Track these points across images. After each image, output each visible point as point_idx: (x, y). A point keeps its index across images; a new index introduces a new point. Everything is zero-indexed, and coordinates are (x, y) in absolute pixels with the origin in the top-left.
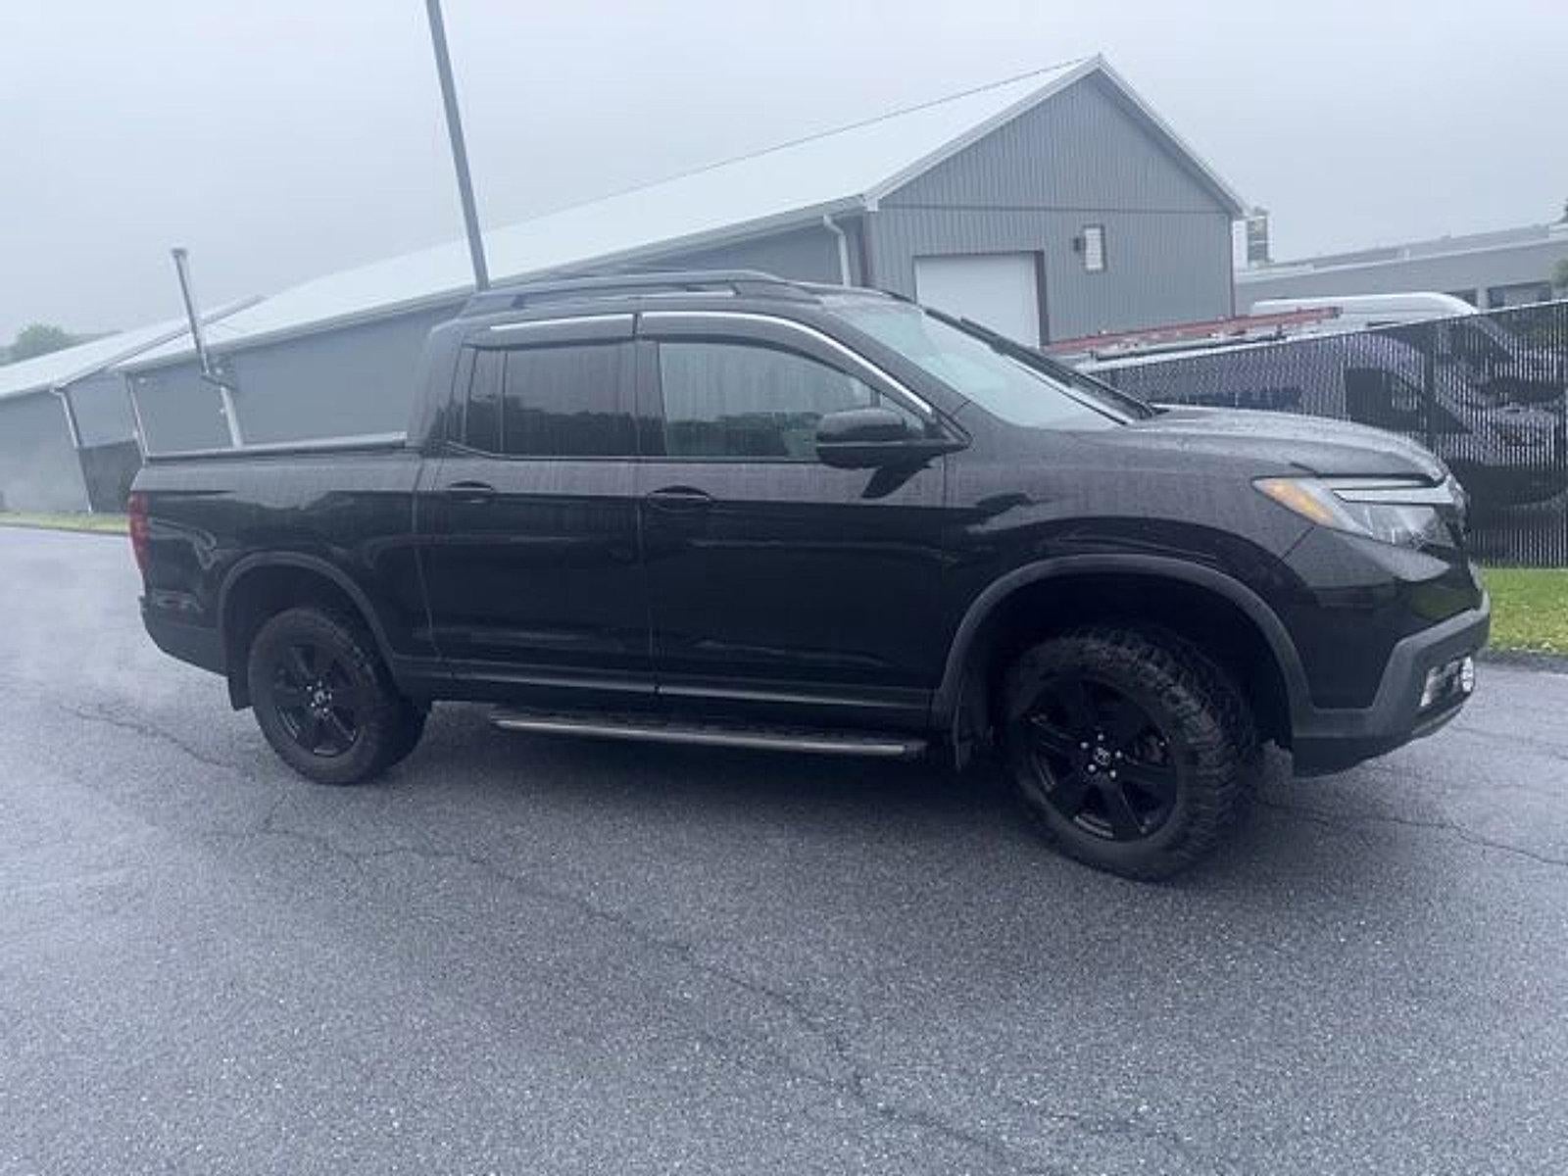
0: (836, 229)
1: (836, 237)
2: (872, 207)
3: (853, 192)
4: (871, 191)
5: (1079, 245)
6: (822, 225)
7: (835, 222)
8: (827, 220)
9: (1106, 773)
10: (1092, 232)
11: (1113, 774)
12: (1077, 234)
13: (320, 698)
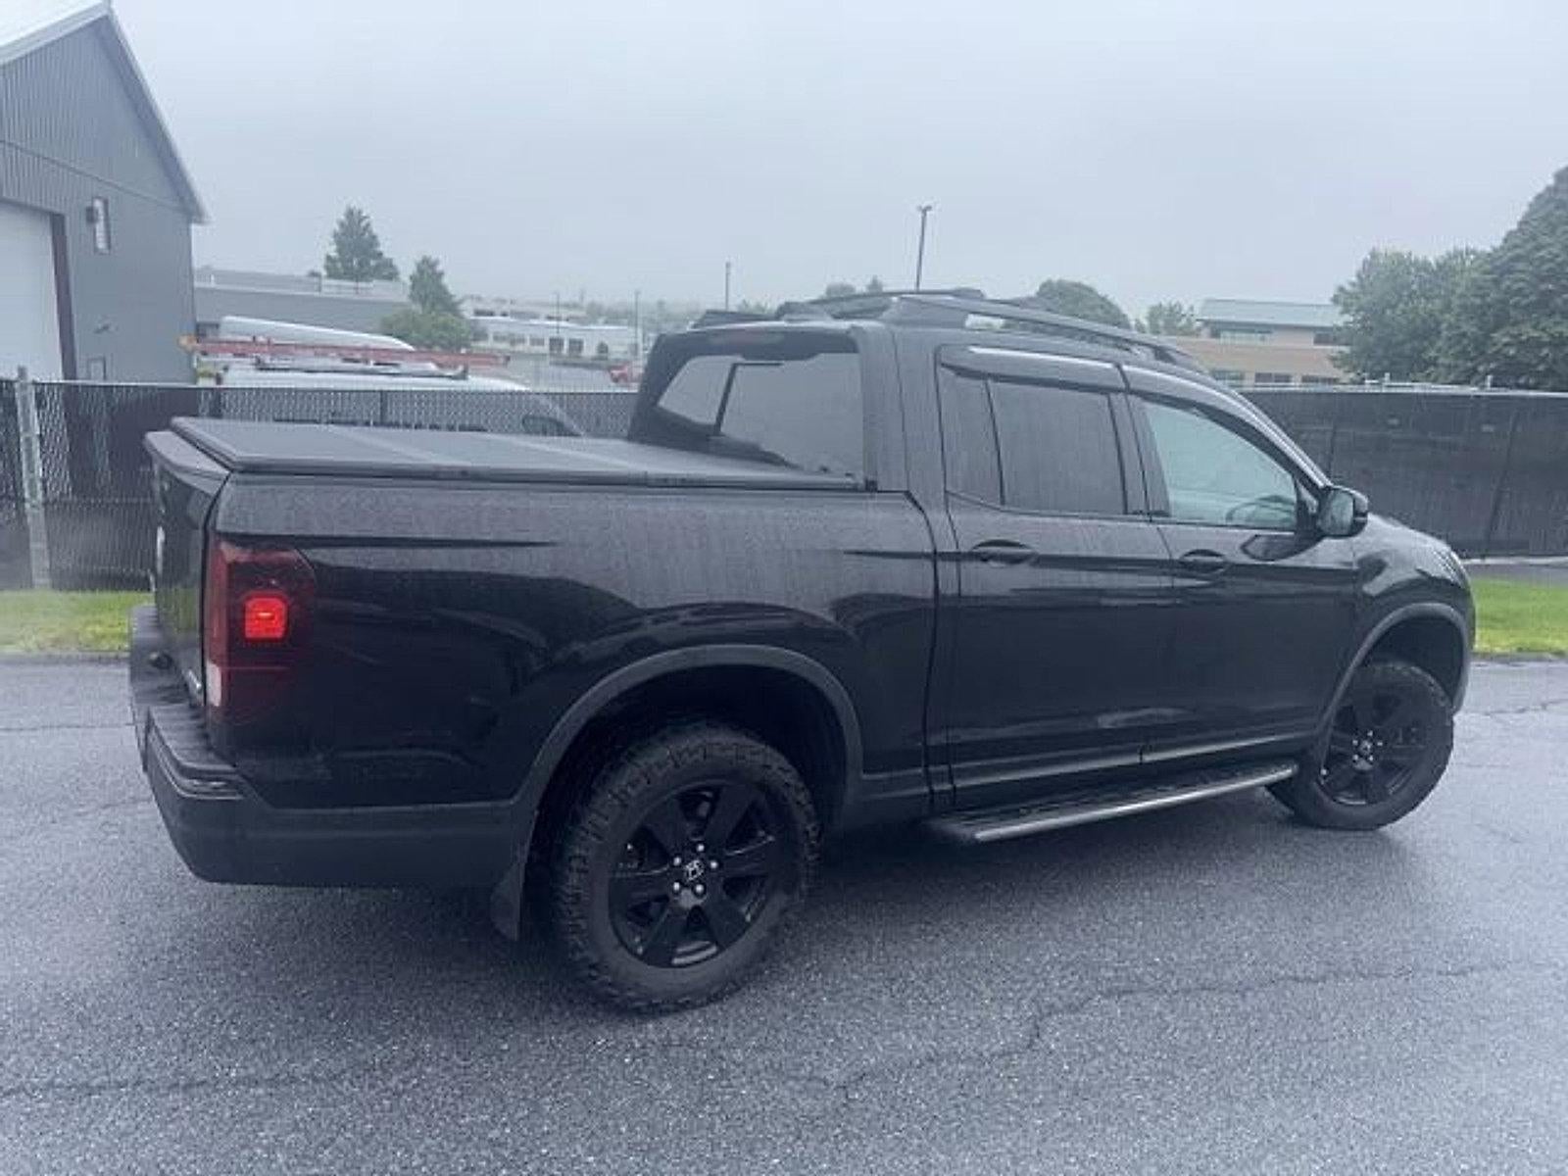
5: (92, 217)
9: (1366, 758)
10: (98, 204)
11: (1371, 758)
12: (88, 204)
13: (694, 872)
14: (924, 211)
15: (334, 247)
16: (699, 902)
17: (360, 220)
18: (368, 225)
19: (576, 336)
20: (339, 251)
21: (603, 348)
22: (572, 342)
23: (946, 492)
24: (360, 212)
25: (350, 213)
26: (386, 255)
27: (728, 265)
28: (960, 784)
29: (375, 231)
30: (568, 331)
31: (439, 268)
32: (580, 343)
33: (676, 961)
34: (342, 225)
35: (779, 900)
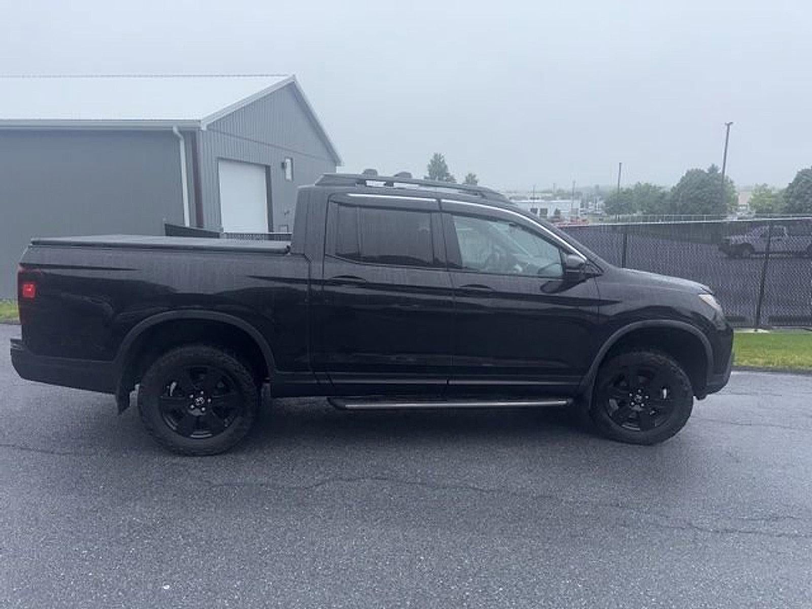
0: (180, 135)
1: (178, 140)
2: (204, 128)
3: (195, 118)
4: (204, 119)
5: (283, 166)
6: (172, 132)
7: (180, 132)
8: (175, 130)
9: (640, 404)
10: (288, 161)
11: (643, 405)
12: (283, 160)
13: (200, 402)
14: (728, 125)
15: (428, 172)
16: (201, 414)
17: (440, 158)
18: (444, 161)
19: (543, 207)
20: (430, 174)
21: (557, 212)
22: (542, 210)
23: (325, 255)
24: (440, 155)
25: (436, 156)
26: (451, 174)
27: (620, 164)
28: (334, 381)
29: (446, 163)
30: (539, 204)
31: (476, 178)
32: (546, 210)
33: (192, 436)
34: (432, 161)
35: (239, 419)
